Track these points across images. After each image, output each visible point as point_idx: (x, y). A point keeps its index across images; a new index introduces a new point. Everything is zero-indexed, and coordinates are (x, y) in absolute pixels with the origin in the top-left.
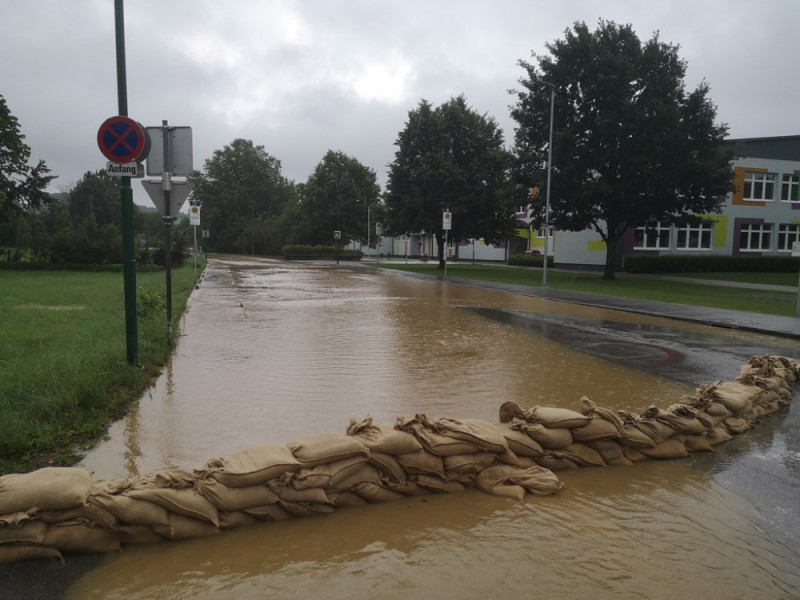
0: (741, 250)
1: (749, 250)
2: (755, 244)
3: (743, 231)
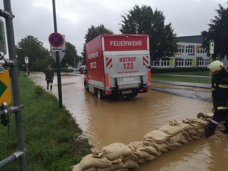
0: (177, 66)
1: (178, 66)
2: (180, 65)
3: (177, 61)
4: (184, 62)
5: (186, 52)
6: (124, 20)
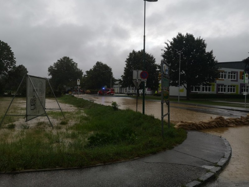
1: (220, 92)
2: (222, 91)
3: (219, 87)
4: (227, 88)
5: (229, 78)
6: (167, 47)
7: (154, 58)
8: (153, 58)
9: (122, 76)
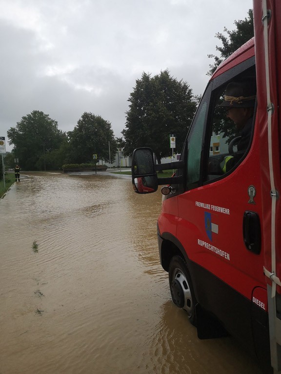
7: (189, 88)
8: (187, 88)
9: (122, 133)
